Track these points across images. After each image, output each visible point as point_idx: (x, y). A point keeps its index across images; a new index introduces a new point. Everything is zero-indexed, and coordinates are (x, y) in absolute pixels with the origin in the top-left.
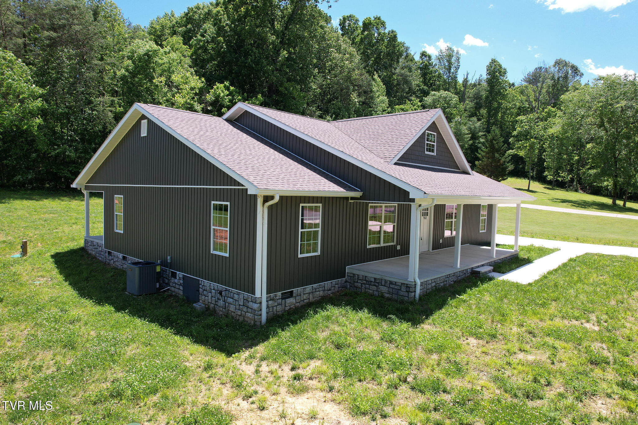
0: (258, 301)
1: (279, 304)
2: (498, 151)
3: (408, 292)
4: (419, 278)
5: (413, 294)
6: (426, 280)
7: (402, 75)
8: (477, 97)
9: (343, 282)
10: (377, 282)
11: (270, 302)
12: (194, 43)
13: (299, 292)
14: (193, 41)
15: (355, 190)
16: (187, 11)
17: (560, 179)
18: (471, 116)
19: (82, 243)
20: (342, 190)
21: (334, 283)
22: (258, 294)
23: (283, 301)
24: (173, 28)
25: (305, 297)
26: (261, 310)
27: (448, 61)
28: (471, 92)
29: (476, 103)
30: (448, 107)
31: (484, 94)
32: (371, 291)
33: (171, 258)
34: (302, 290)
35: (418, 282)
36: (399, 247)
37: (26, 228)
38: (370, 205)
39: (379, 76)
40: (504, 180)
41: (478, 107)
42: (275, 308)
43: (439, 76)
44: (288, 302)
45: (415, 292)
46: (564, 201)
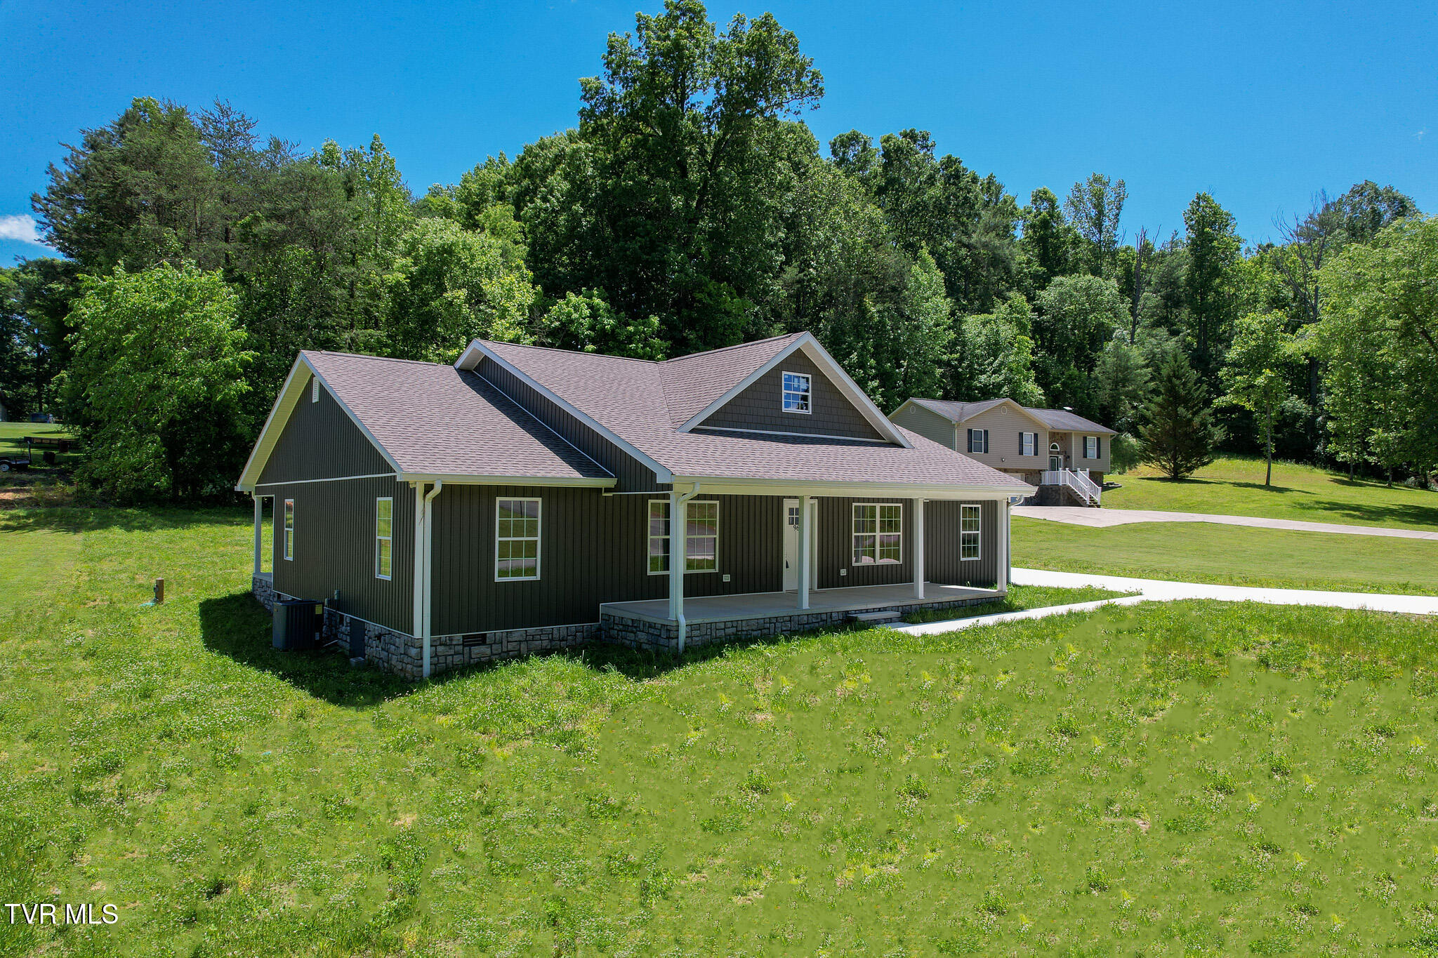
0: (417, 645)
1: (456, 653)
2: (1185, 401)
3: (669, 638)
4: (686, 616)
5: (674, 641)
6: (707, 621)
7: (985, 245)
8: (1169, 281)
9: (594, 629)
10: (635, 626)
11: (440, 649)
12: (529, 214)
13: (497, 638)
14: (528, 210)
15: (606, 475)
16: (522, 154)
17: (1372, 460)
18: (1157, 324)
19: (249, 587)
20: (577, 474)
21: (574, 629)
22: (417, 634)
23: (467, 649)
24: (500, 187)
25: (510, 647)
26: (422, 659)
27: (1095, 207)
28: (1155, 274)
29: (1167, 298)
30: (1093, 310)
31: (1183, 273)
32: (628, 642)
33: (339, 593)
34: (504, 635)
35: (683, 622)
36: (727, 578)
37: (184, 566)
38: (650, 501)
39: (931, 253)
40: (1204, 464)
41: (1172, 301)
42: (450, 658)
43: (1076, 242)
44: (476, 651)
45: (677, 638)
46: (1333, 507)
